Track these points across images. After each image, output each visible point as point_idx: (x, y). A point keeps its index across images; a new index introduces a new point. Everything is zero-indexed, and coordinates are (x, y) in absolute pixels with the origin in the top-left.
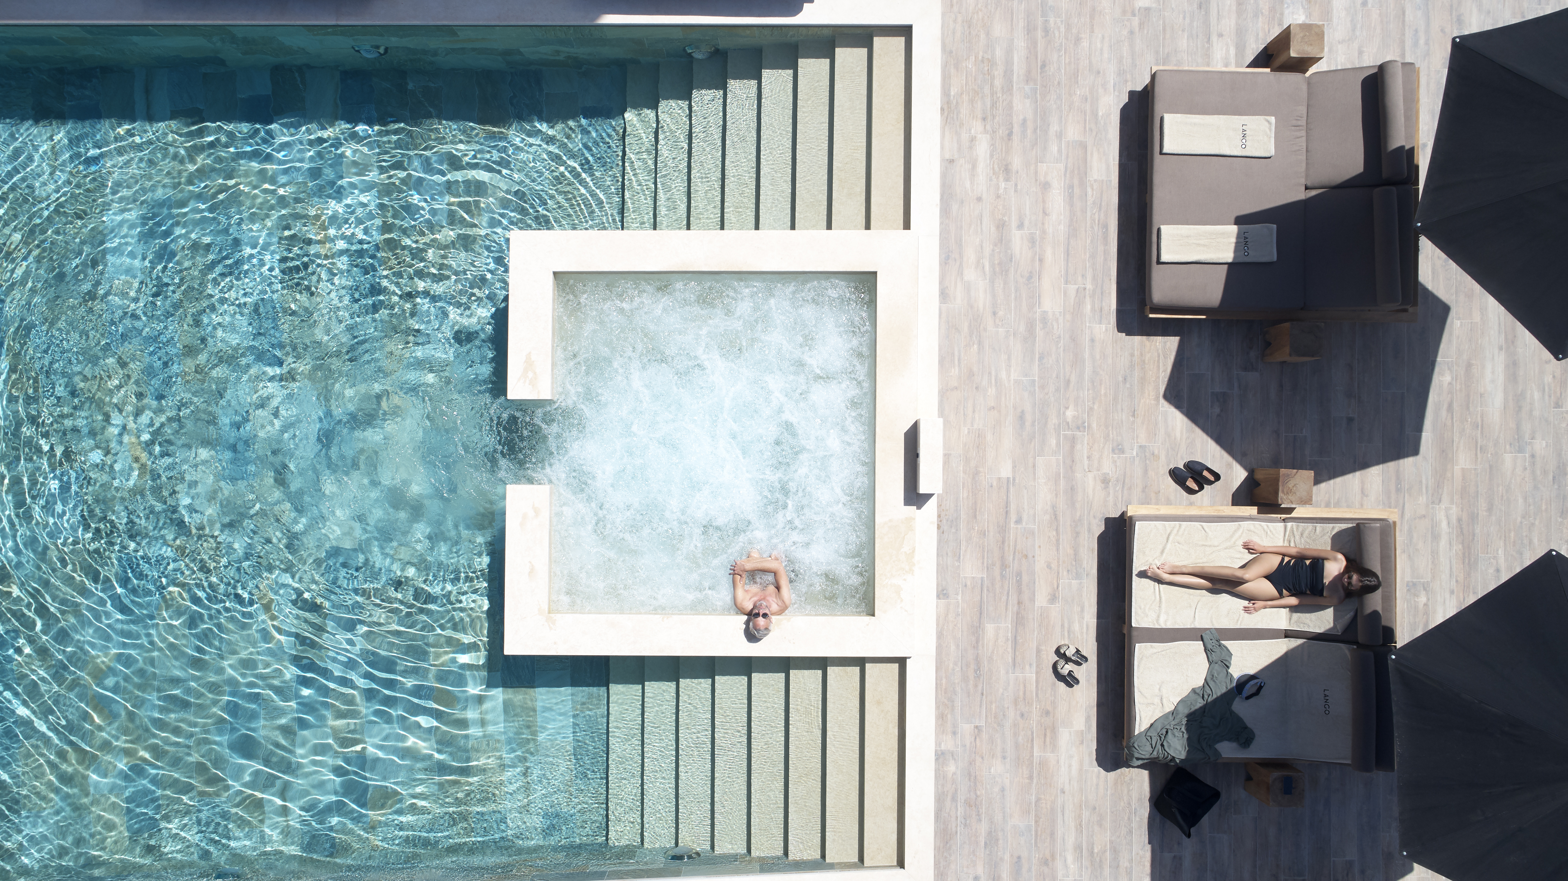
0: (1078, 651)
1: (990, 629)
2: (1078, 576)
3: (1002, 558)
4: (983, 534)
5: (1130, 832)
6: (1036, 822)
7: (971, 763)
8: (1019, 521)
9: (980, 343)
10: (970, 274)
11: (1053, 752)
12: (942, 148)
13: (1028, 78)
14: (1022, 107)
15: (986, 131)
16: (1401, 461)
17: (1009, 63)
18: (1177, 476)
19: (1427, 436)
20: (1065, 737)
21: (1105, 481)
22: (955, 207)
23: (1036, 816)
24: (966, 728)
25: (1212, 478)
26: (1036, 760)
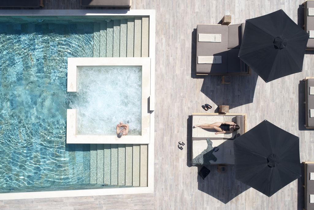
0: (183, 143)
1: (165, 138)
2: (183, 127)
3: (168, 124)
4: (164, 119)
5: (194, 179)
6: (175, 177)
7: (161, 165)
8: (171, 116)
9: (163, 80)
10: (161, 66)
11: (178, 163)
12: (156, 40)
13: (173, 26)
14: (172, 32)
15: (164, 37)
16: (249, 104)
17: (169, 23)
18: (203, 107)
19: (254, 99)
20: (180, 160)
21: (189, 108)
22: (158, 52)
23: (175, 176)
24: (160, 158)
25: (210, 107)
26: (175, 165)
